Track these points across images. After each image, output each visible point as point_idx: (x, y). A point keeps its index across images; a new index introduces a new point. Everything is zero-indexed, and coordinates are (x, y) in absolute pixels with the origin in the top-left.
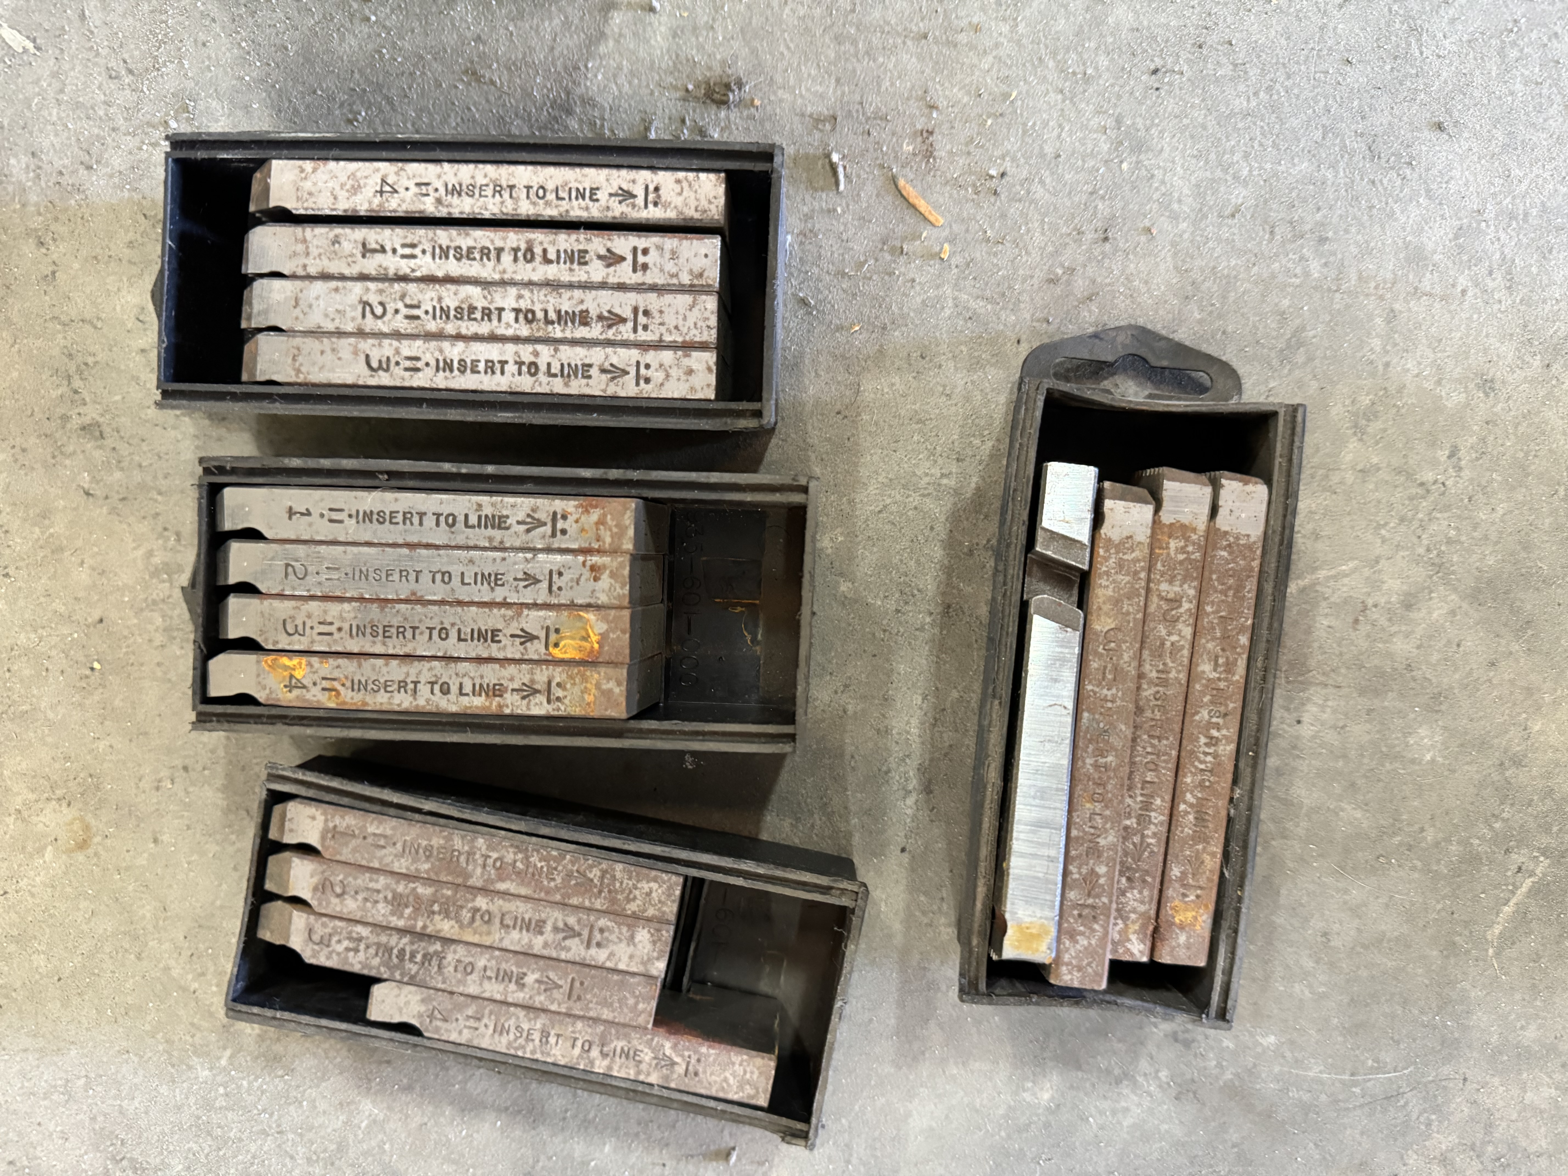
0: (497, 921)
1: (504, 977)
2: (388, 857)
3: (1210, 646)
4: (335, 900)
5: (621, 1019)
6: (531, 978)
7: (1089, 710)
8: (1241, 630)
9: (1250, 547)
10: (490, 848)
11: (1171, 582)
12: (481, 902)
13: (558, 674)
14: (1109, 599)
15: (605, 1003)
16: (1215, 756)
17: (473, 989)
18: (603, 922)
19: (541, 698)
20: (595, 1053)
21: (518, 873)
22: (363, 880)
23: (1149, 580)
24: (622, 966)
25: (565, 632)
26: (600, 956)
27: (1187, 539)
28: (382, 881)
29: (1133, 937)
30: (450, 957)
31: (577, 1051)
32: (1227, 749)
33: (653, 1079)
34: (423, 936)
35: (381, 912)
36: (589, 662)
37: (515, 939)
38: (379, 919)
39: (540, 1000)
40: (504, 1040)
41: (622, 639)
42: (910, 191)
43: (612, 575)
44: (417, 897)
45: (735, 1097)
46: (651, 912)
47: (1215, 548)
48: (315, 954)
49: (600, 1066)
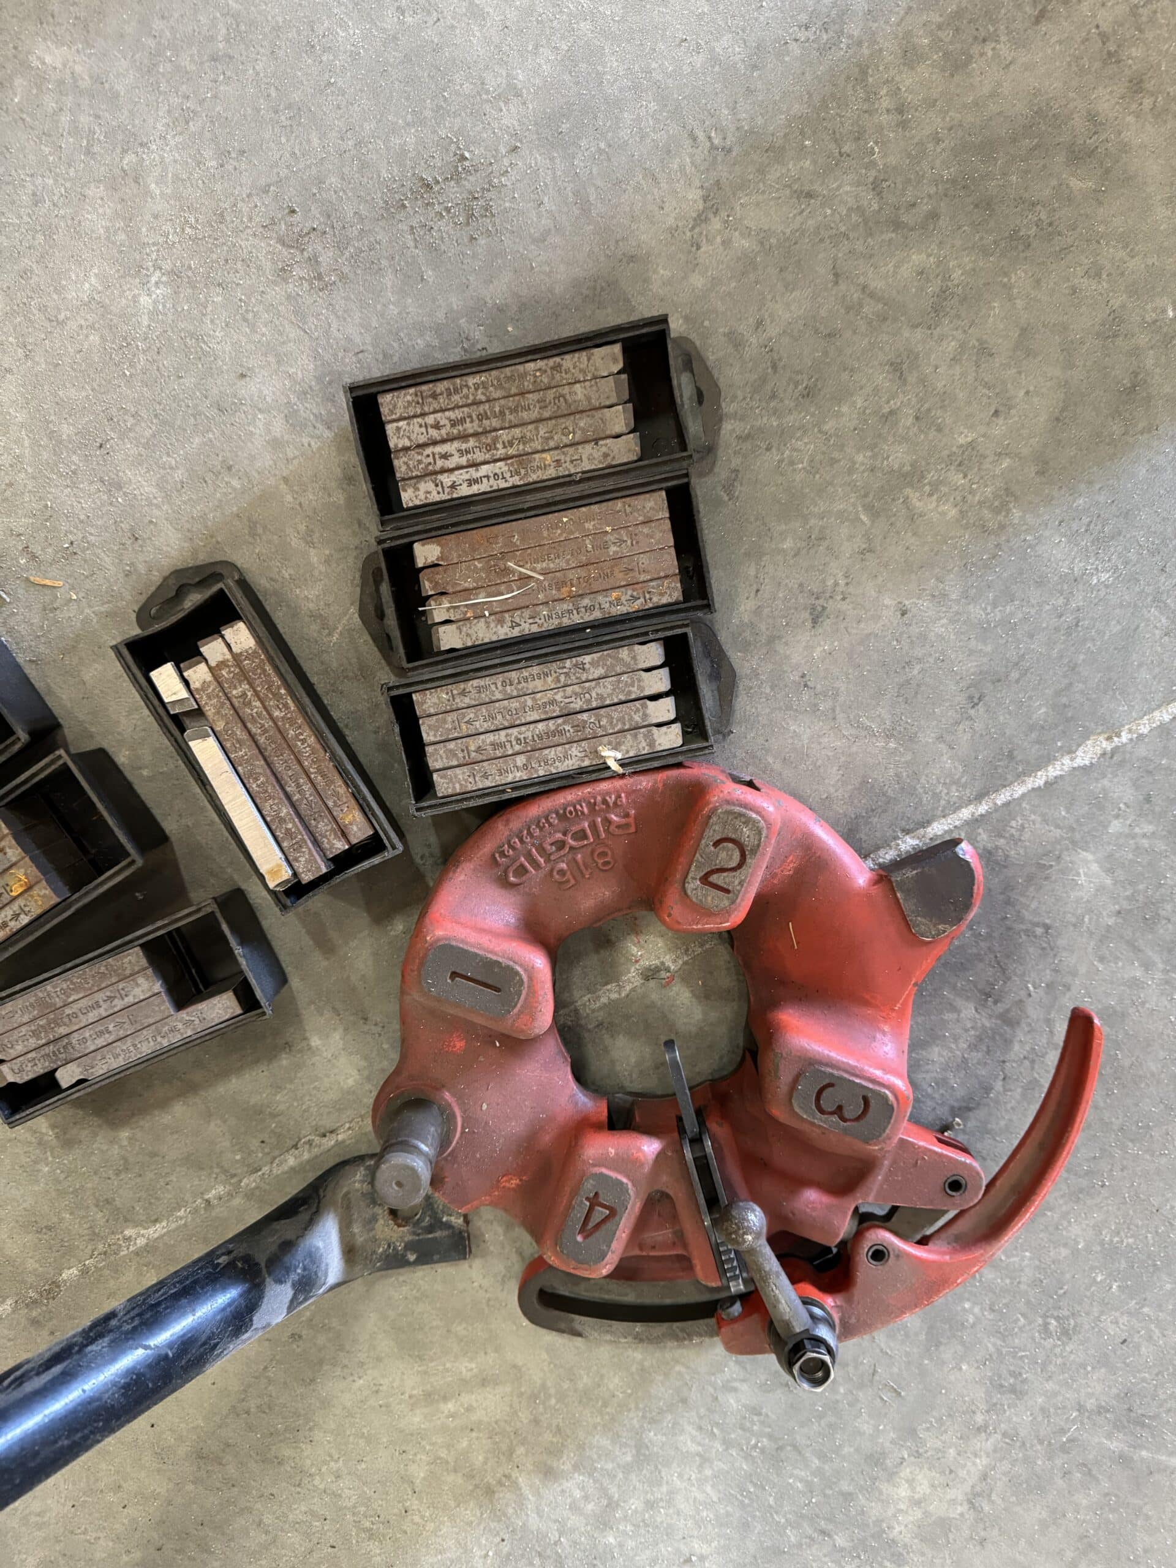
0: (80, 1014)
1: (101, 1033)
2: (20, 1018)
3: (271, 703)
4: (11, 1051)
5: (158, 1018)
6: (111, 1028)
7: (241, 765)
8: (279, 688)
9: (255, 652)
10: (54, 987)
11: (235, 688)
12: (68, 1011)
13: (21, 902)
14: (215, 714)
15: (147, 1017)
16: (309, 746)
17: (92, 1048)
18: (121, 985)
19: (22, 916)
20: (159, 1039)
21: (73, 989)
22: (16, 1035)
23: (226, 694)
24: (142, 997)
25: (11, 883)
26: (130, 1000)
27: (228, 666)
28: (24, 1030)
29: (335, 842)
30: (74, 1041)
31: (152, 1043)
32: (312, 740)
33: (189, 1033)
34: (56, 1040)
35: (33, 1042)
36: (29, 888)
37: (93, 1016)
38: (34, 1046)
39: (122, 1033)
40: (121, 1058)
41: (33, 871)
42: (38, 580)
43: (10, 848)
44: (42, 1026)
45: (227, 1017)
46: (137, 969)
47: (241, 662)
48: (21, 1078)
49: (165, 1043)
